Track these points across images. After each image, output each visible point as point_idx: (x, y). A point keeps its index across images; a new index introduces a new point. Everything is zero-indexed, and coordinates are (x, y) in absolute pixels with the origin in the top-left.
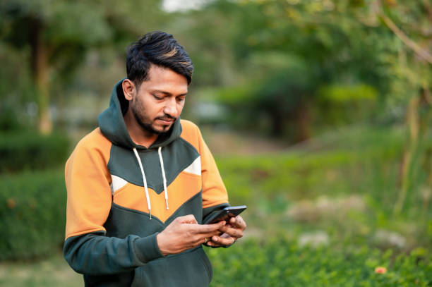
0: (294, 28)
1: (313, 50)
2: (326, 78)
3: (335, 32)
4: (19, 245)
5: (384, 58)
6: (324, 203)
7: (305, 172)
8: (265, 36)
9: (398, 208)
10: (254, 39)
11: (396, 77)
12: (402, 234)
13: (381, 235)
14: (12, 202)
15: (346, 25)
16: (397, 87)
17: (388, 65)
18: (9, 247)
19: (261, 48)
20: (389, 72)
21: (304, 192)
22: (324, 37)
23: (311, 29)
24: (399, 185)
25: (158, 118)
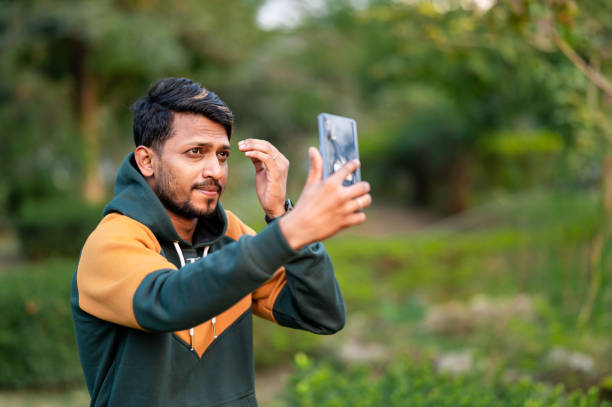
0: (436, 54)
1: (465, 85)
2: (491, 123)
3: (493, 57)
4: (42, 366)
5: (562, 98)
6: (481, 305)
7: (453, 261)
8: (394, 66)
9: (584, 315)
10: (380, 70)
11: (581, 125)
12: (587, 352)
13: (558, 355)
14: (33, 305)
15: (509, 49)
16: (585, 139)
17: (570, 107)
18: (28, 370)
19: (392, 80)
20: (572, 117)
21: (452, 289)
22: (479, 65)
23: (461, 55)
24: (589, 278)
25: (196, 187)
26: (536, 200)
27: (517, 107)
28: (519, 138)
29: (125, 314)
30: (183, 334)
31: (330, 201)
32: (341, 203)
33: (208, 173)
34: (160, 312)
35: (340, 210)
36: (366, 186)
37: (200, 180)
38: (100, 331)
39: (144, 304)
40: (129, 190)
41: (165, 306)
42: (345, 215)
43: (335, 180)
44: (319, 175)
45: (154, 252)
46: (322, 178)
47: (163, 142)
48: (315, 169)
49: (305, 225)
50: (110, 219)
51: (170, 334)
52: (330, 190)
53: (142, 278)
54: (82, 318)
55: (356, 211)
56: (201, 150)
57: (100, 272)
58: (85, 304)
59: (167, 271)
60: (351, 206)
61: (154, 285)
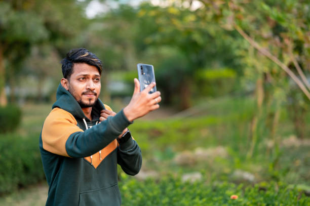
0: (177, 32)
1: (189, 46)
2: (200, 65)
3: (204, 34)
5: (238, 53)
6: (199, 152)
7: (186, 131)
8: (157, 38)
9: (249, 154)
10: (149, 40)
11: (246, 65)
12: (252, 172)
13: (238, 174)
15: (212, 30)
16: (248, 72)
17: (241, 57)
19: (154, 44)
20: (242, 62)
21: (186, 145)
22: (197, 37)
23: (189, 32)
24: (251, 138)
25: (83, 94)
26: (224, 101)
27: (213, 56)
28: (215, 72)
29: (63, 152)
30: (88, 159)
31: (144, 101)
32: (148, 101)
33: (88, 87)
34: (77, 150)
35: (148, 104)
36: (159, 93)
37: (85, 91)
38: (52, 158)
39: (70, 147)
40: (62, 97)
41: (78, 148)
42: (150, 106)
43: (146, 92)
44: (139, 90)
45: (74, 124)
46: (140, 91)
47: (70, 76)
48: (137, 87)
49: (134, 111)
50: (55, 110)
51: (82, 159)
52: (144, 96)
53: (69, 135)
54: (44, 153)
55: (155, 104)
56: (85, 77)
57: (51, 133)
58: (45, 147)
59: (79, 133)
60: (153, 102)
61: (74, 139)
